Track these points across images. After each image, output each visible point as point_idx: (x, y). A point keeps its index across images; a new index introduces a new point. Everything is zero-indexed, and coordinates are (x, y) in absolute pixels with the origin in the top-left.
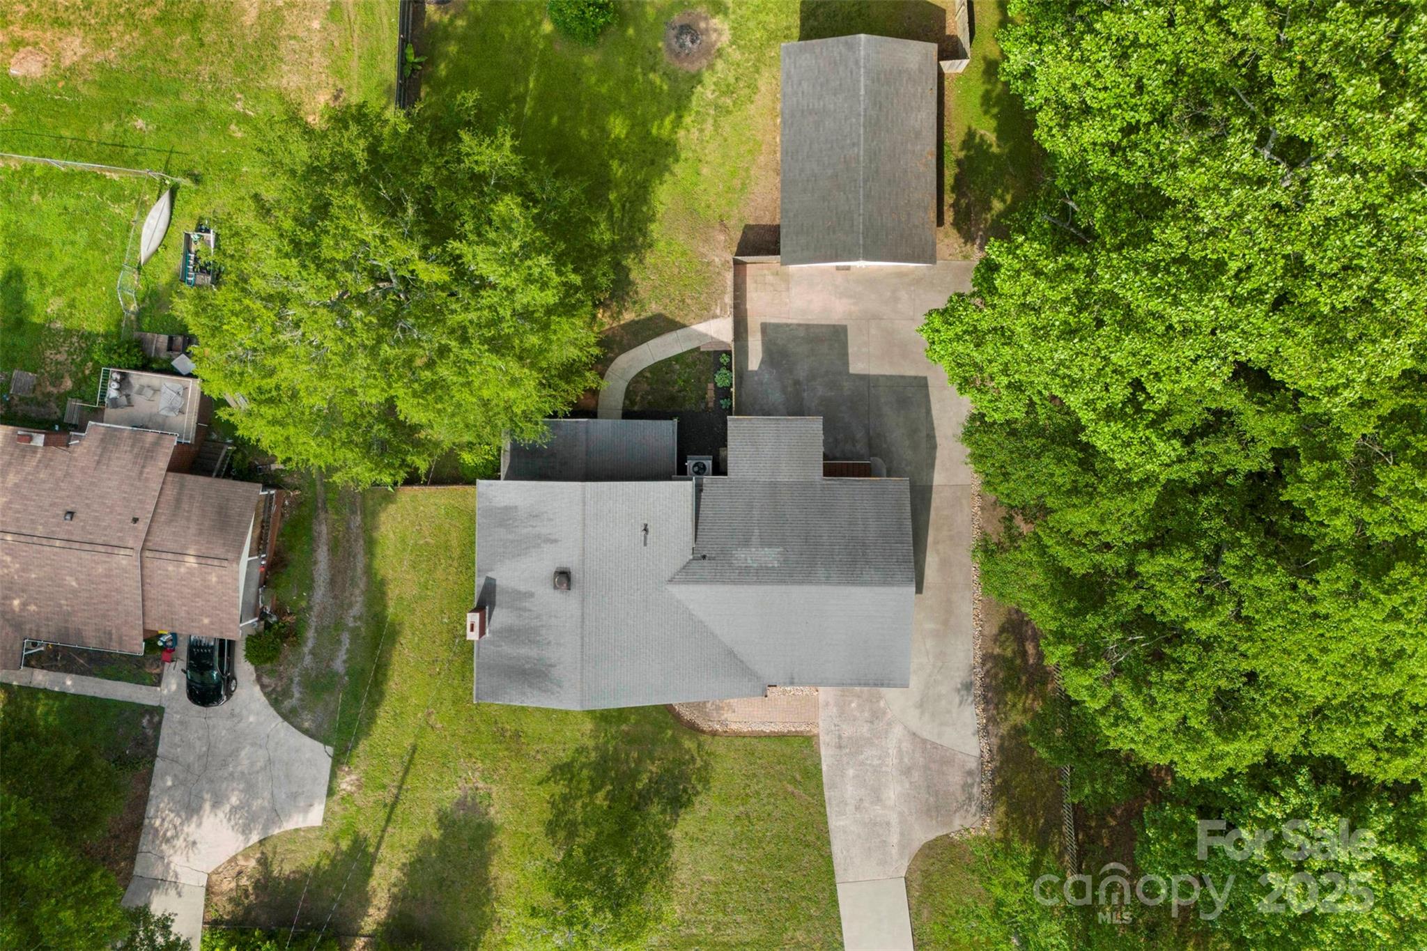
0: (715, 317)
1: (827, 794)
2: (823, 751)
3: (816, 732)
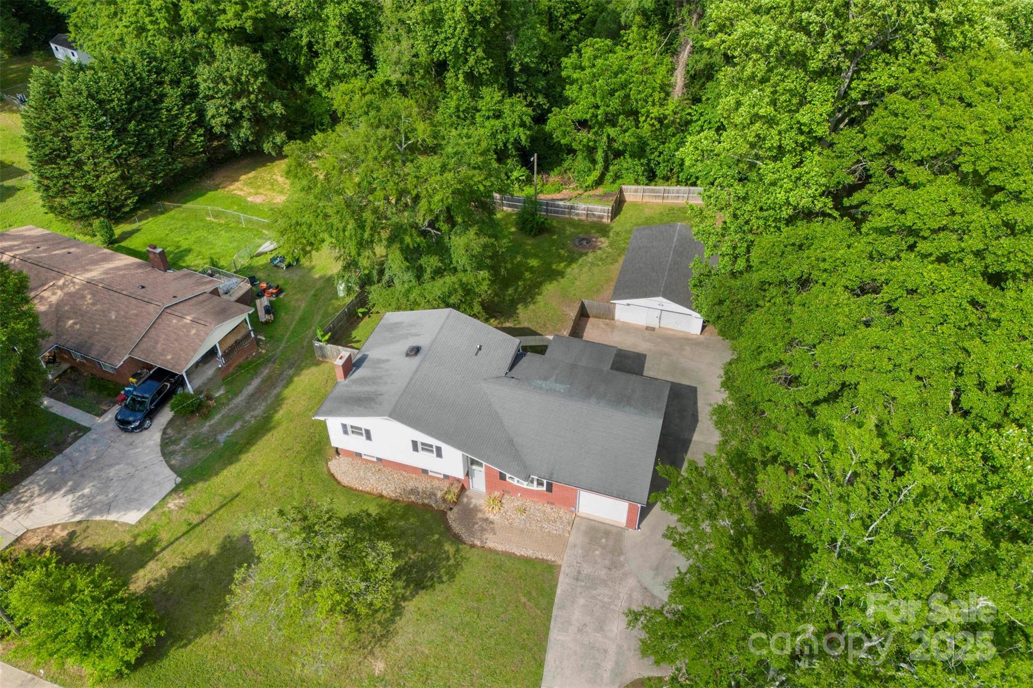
1: (555, 612)
2: (561, 578)
3: (559, 563)
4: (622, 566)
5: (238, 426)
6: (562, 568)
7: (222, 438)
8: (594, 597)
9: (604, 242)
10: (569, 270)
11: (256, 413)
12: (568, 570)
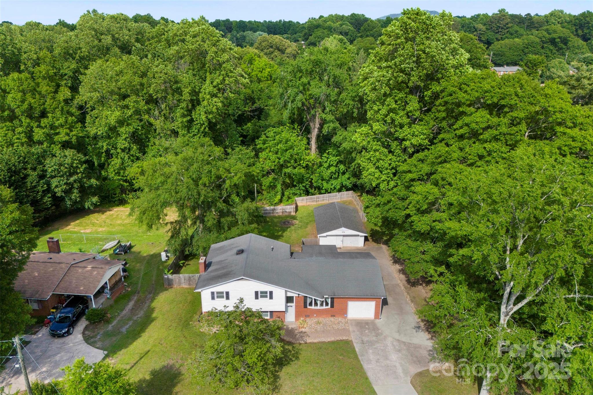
1: (360, 358)
2: (355, 345)
3: (350, 339)
4: (382, 334)
5: (131, 323)
6: (353, 341)
7: (124, 330)
8: (375, 348)
9: (296, 222)
10: (284, 234)
11: (139, 316)
12: (356, 341)
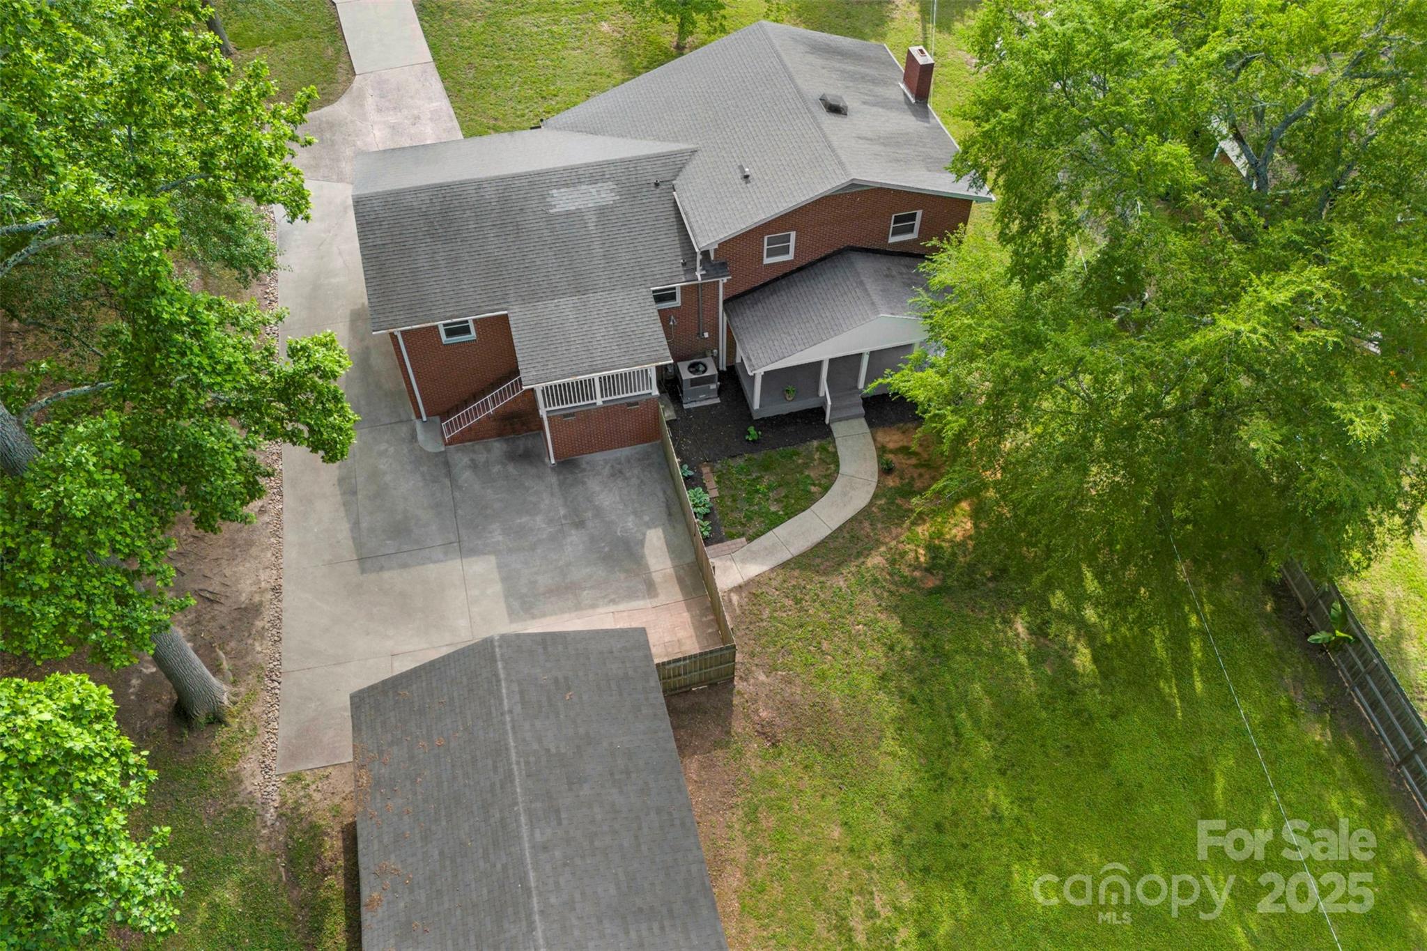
0: (739, 589)
